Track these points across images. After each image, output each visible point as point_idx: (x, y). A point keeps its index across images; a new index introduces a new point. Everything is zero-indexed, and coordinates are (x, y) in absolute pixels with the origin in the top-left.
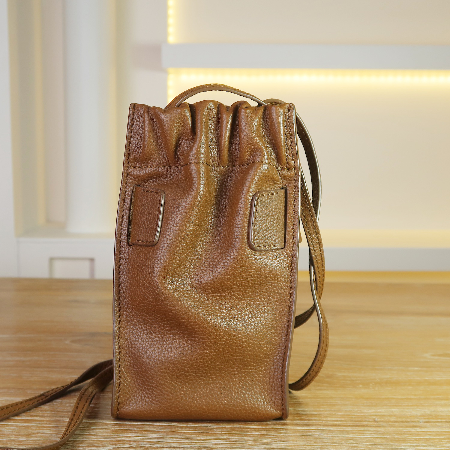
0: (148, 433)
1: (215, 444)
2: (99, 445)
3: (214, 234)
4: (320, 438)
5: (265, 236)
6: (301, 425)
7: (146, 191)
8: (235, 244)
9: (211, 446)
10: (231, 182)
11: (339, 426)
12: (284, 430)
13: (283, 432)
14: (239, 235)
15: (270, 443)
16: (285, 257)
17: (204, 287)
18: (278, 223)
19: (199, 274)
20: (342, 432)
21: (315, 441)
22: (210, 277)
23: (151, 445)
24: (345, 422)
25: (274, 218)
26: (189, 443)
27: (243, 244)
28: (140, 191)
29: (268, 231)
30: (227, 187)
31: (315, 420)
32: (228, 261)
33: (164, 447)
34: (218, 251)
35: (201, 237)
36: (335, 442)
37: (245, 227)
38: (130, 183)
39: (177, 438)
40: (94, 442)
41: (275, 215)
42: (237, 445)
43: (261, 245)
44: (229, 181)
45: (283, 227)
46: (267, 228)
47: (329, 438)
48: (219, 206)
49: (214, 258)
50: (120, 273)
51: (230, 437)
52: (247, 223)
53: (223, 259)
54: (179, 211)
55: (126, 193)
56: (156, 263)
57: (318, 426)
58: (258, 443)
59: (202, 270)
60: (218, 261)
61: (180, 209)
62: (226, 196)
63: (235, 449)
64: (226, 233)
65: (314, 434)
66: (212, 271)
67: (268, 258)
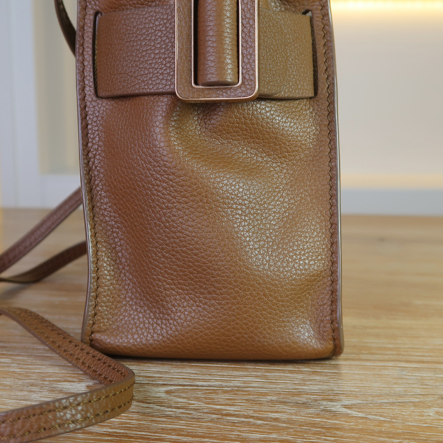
0: (148, 366)
1: (245, 382)
2: (74, 380)
4: (402, 378)
6: (372, 360)
9: (239, 384)
11: (428, 362)
12: (347, 366)
13: (346, 369)
15: (326, 383)
20: (435, 370)
21: (395, 381)
23: (149, 381)
24: (436, 359)
26: (206, 379)
31: (392, 355)
33: (168, 385)
36: (425, 383)
39: (189, 373)
40: (68, 375)
42: (277, 384)
47: (415, 377)
51: (267, 374)
57: (396, 362)
58: (309, 383)
63: (274, 389)
65: (392, 373)
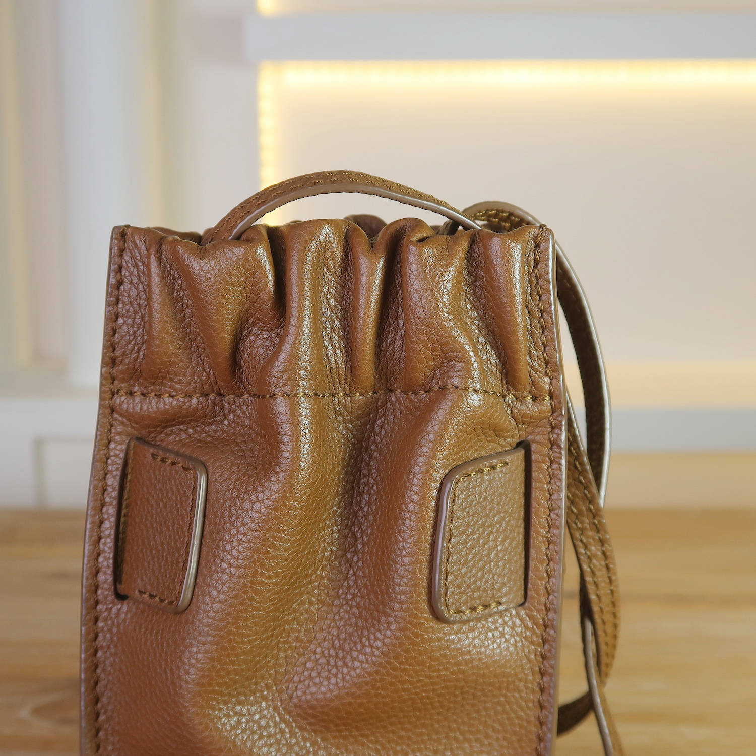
3: (341, 572)
5: (475, 582)
7: (159, 460)
8: (397, 606)
10: (383, 433)
14: (406, 584)
16: (527, 628)
17: (314, 716)
18: (506, 543)
19: (300, 682)
22: (331, 691)
25: (498, 531)
27: (417, 609)
28: (145, 456)
29: (482, 569)
30: (373, 447)
32: (377, 653)
34: (349, 619)
35: (307, 584)
37: (421, 563)
38: (119, 434)
41: (500, 522)
43: (464, 608)
44: (377, 429)
45: (521, 549)
46: (480, 560)
48: (352, 497)
49: (339, 639)
50: (99, 671)
52: (428, 552)
53: (364, 646)
54: (244, 525)
55: (110, 461)
56: (186, 661)
59: (308, 669)
60: (351, 649)
61: (246, 521)
62: (370, 471)
64: (370, 572)
66: (336, 676)
67: (482, 636)
